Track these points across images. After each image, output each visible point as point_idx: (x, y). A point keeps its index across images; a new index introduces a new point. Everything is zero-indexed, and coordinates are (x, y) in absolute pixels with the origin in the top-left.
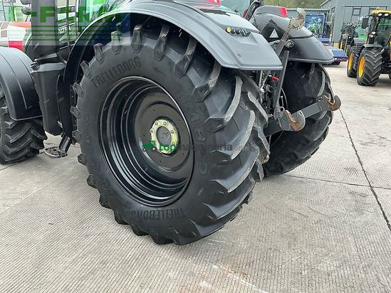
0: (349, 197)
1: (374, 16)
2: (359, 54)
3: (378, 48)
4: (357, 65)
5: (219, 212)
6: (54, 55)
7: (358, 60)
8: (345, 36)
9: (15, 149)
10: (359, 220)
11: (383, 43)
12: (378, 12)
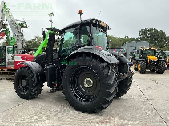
0: (141, 102)
1: (141, 50)
2: (137, 63)
3: (144, 60)
4: (138, 67)
5: (104, 106)
6: (52, 63)
7: (138, 65)
8: (131, 57)
9: (34, 93)
10: (145, 107)
11: (145, 59)
12: (142, 48)
